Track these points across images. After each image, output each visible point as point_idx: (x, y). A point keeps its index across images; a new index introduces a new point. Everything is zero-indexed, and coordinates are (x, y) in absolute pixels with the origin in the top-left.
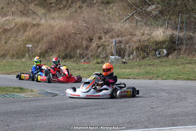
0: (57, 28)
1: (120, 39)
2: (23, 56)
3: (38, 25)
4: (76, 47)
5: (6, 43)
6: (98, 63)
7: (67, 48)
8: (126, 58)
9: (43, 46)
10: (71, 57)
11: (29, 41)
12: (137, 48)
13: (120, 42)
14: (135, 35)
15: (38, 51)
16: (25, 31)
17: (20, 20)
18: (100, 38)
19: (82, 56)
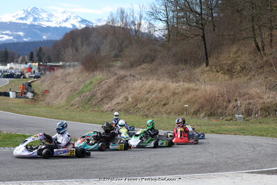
0: (208, 92)
1: (250, 101)
2: (182, 114)
3: (197, 90)
4: (219, 107)
5: (173, 103)
6: (227, 120)
7: (212, 107)
8: (253, 116)
9: (196, 106)
10: (214, 115)
11: (188, 102)
12: (261, 109)
13: (250, 104)
14: (263, 98)
15: (192, 110)
16: (187, 94)
17: (186, 85)
18: (236, 100)
19: (222, 114)
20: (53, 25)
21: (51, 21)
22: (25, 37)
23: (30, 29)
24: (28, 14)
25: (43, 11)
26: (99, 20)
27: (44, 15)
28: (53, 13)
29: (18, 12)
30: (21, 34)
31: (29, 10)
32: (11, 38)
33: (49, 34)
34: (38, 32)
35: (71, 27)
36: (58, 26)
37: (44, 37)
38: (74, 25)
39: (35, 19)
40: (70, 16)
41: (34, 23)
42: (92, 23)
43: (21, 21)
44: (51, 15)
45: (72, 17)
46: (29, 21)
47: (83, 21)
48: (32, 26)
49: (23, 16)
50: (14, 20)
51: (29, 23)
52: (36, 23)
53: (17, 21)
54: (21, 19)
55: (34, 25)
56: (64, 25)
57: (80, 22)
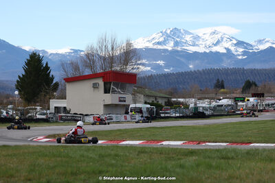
20: (201, 49)
21: (197, 45)
22: (167, 66)
23: (173, 56)
24: (167, 37)
25: (187, 32)
26: (260, 42)
27: (188, 38)
28: (200, 35)
29: (154, 36)
30: (161, 63)
31: (168, 32)
32: (149, 68)
33: (197, 62)
34: (182, 60)
35: (225, 51)
36: (208, 51)
37: (191, 66)
38: (228, 50)
39: (176, 44)
40: (222, 39)
41: (176, 48)
42: (251, 46)
43: (159, 47)
44: (197, 38)
45: (225, 39)
46: (169, 46)
47: (240, 43)
48: (174, 52)
49: (162, 39)
50: (150, 45)
51: (170, 49)
52: (179, 49)
53: (155, 47)
54: (159, 43)
55: (177, 51)
56: (215, 49)
57: (236, 45)
